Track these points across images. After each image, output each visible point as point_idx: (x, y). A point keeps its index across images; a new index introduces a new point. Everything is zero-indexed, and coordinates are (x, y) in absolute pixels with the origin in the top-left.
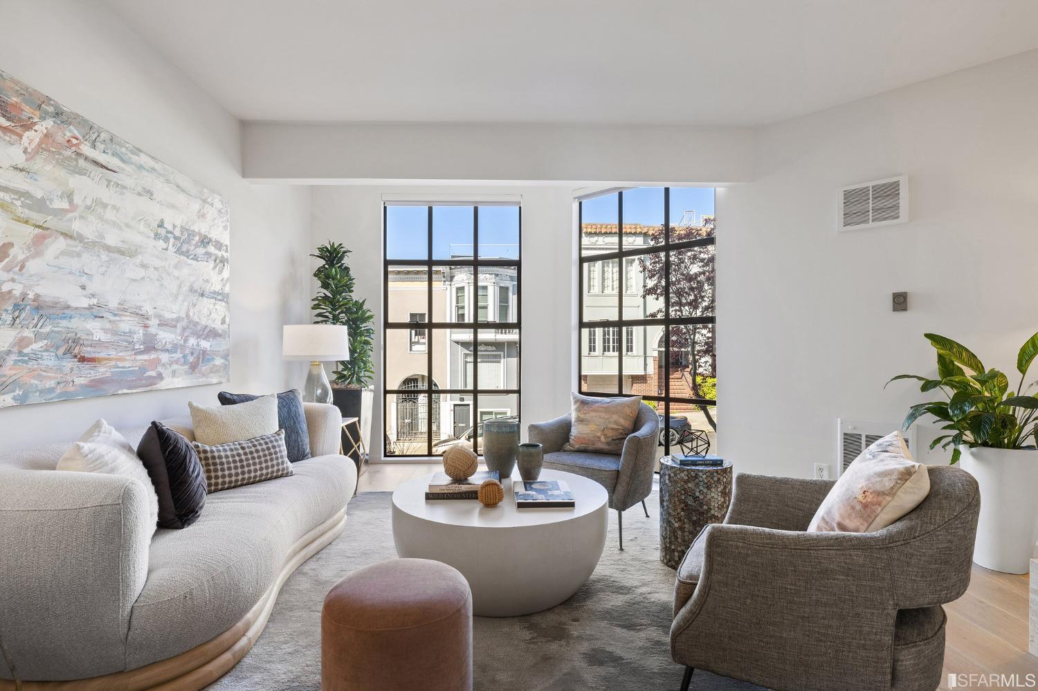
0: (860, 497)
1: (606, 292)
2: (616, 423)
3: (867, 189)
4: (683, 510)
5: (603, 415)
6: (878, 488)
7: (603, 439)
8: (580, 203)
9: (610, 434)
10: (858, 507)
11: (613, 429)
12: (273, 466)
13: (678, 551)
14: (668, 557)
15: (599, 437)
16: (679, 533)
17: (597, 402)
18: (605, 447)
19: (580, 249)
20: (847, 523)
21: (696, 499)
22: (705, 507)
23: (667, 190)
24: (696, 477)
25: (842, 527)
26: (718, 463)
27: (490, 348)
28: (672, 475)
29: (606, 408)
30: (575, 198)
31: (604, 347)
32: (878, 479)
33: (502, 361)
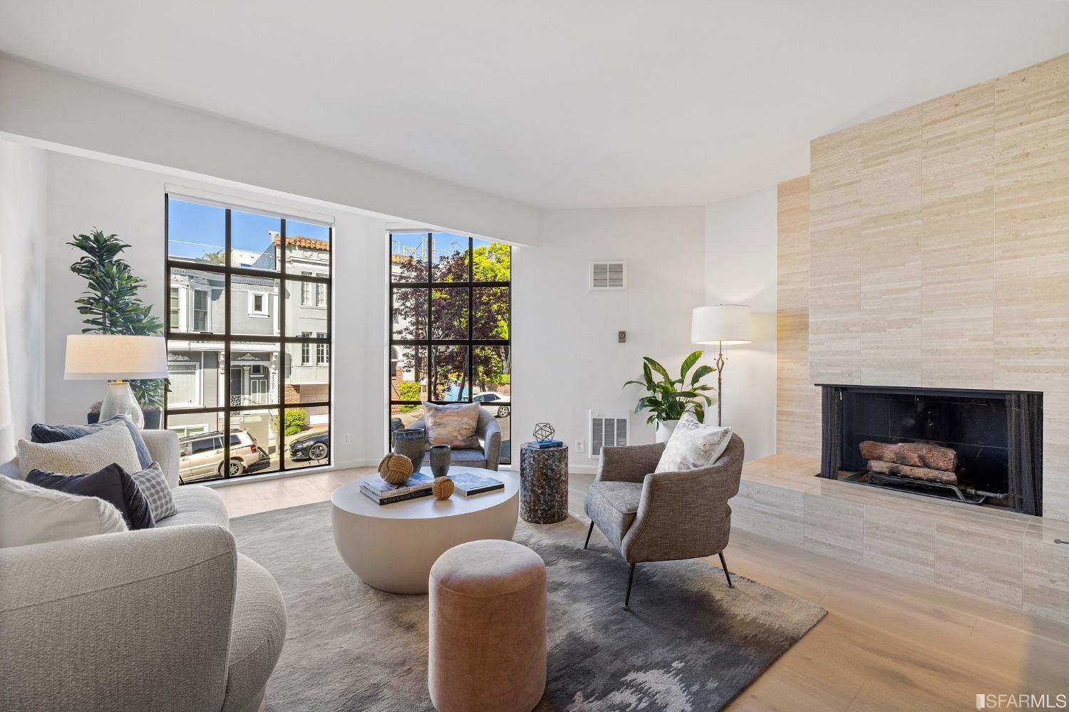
0: (702, 448)
1: (320, 305)
2: (467, 424)
3: (606, 265)
4: (544, 480)
5: (456, 418)
6: (711, 442)
7: (459, 437)
8: (391, 236)
9: (464, 432)
10: (702, 453)
11: (466, 429)
12: (162, 506)
13: (541, 510)
14: (532, 516)
15: (456, 437)
16: (542, 496)
17: (447, 408)
18: (462, 444)
19: (390, 275)
20: (698, 463)
21: (553, 470)
22: (558, 476)
23: (471, 239)
24: (553, 455)
25: (695, 465)
26: (560, 444)
27: (180, 358)
28: (536, 456)
29: (457, 413)
30: (387, 230)
31: (318, 358)
32: (710, 437)
33: (197, 372)
